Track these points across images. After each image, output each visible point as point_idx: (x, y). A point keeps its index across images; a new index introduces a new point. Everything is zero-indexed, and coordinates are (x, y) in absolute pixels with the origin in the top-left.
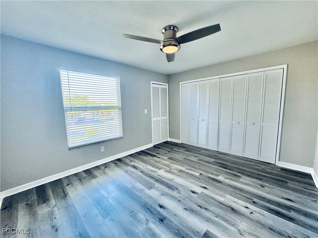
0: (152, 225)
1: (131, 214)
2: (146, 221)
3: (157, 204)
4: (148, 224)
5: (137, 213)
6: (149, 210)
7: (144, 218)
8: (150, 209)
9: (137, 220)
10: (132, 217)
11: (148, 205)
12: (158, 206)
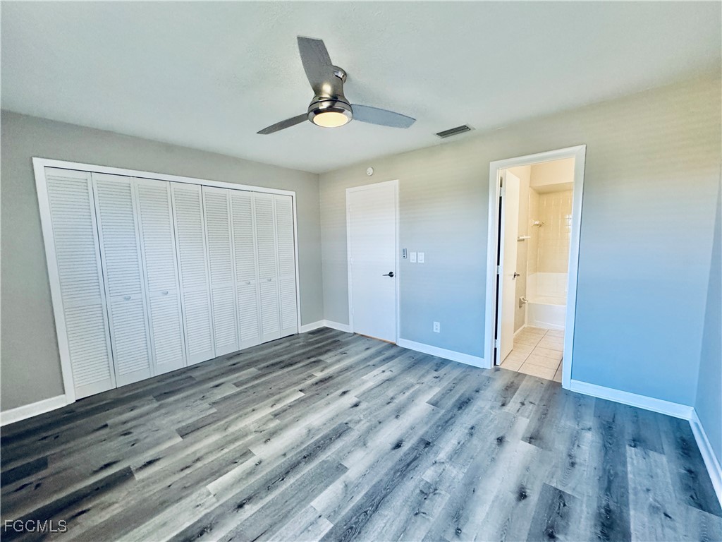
0: (442, 456)
1: (431, 495)
2: (437, 465)
3: (393, 452)
4: (442, 461)
5: (422, 483)
6: (411, 462)
7: (432, 468)
8: (408, 461)
9: (440, 481)
10: (436, 490)
11: (398, 467)
12: (396, 450)
